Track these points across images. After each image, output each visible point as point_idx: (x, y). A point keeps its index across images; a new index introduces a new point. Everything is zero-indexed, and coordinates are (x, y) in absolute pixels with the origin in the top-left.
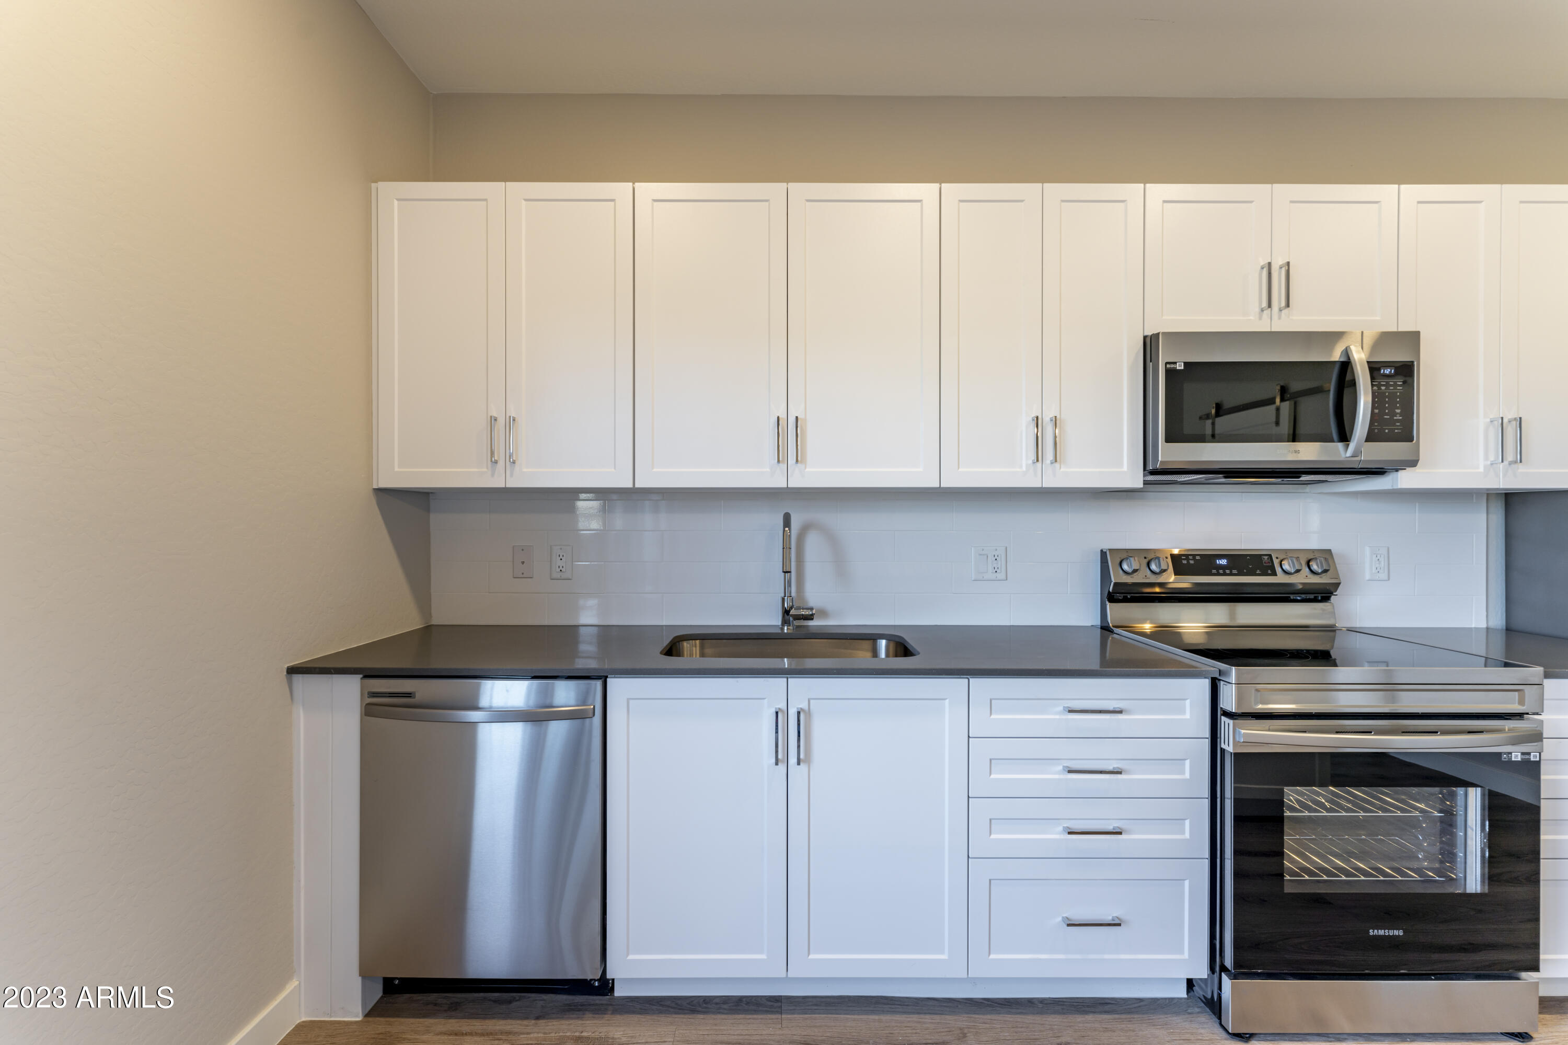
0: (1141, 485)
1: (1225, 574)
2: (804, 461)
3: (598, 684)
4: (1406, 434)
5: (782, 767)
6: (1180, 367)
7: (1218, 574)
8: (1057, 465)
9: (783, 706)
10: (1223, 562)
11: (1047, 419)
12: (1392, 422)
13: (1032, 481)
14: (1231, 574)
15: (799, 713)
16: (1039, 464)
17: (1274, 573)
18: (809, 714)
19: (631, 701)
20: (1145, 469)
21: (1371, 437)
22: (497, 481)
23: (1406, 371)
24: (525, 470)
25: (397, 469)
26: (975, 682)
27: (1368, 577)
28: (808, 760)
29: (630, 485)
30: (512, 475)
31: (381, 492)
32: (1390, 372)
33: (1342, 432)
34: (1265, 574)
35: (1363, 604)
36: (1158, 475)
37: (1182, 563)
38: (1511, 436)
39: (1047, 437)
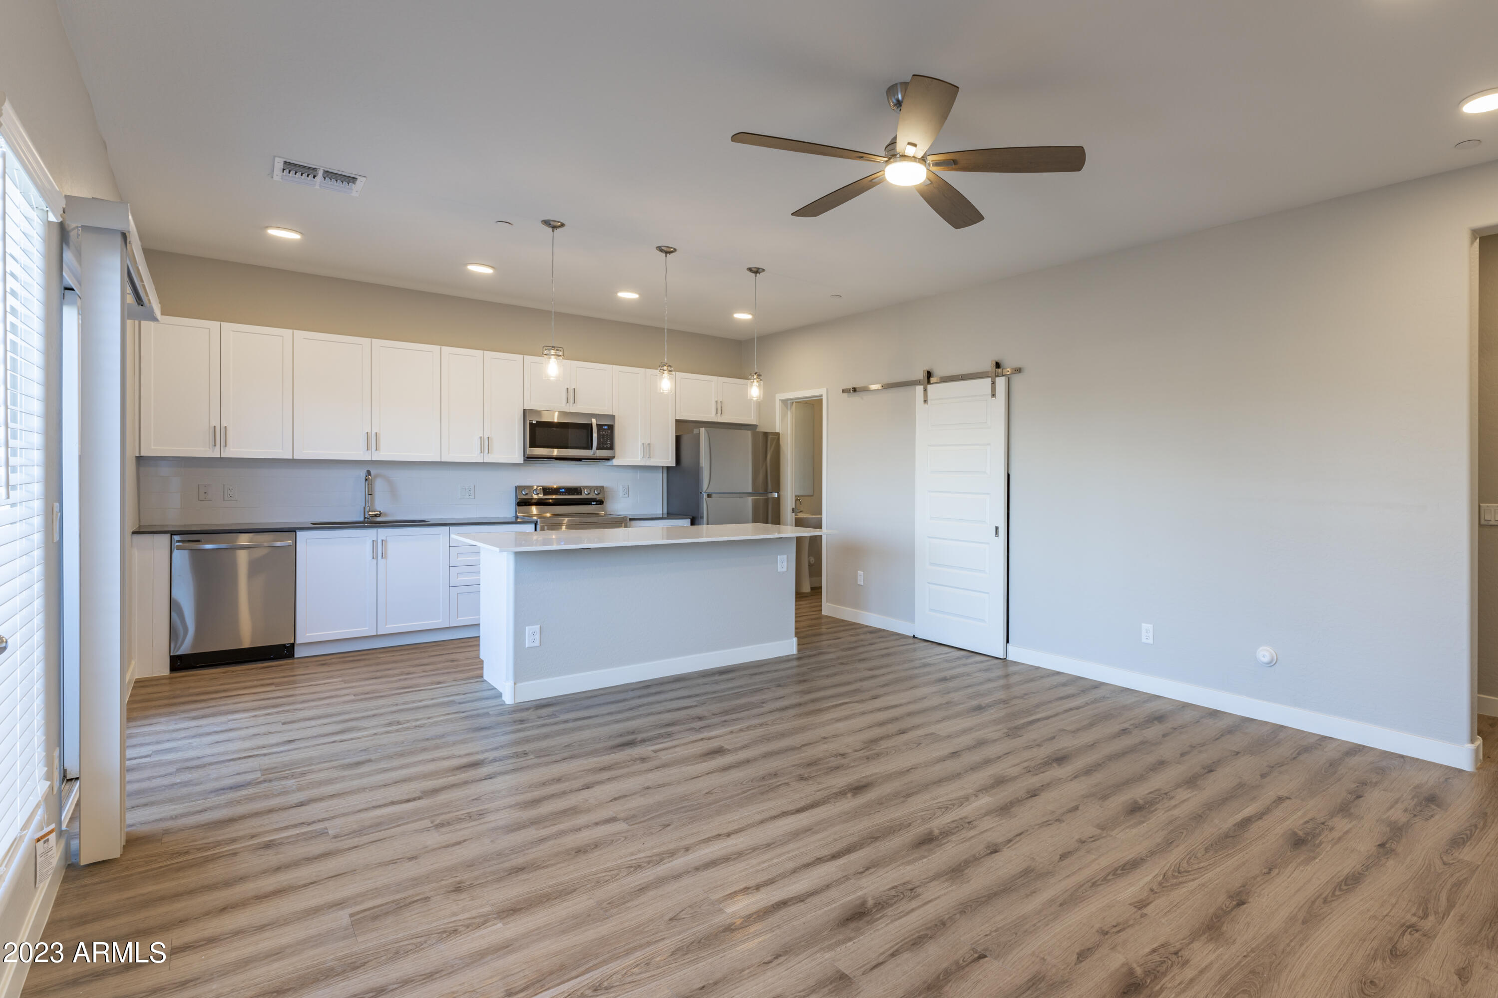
0: (522, 462)
1: (563, 495)
2: (378, 450)
3: (292, 533)
4: (611, 448)
5: (375, 561)
6: (534, 422)
8: (489, 454)
9: (375, 539)
10: (563, 490)
11: (486, 437)
12: (606, 443)
13: (480, 460)
14: (565, 495)
15: (382, 540)
16: (482, 454)
17: (581, 494)
18: (386, 541)
19: (308, 540)
20: (524, 456)
21: (598, 448)
22: (216, 454)
23: (611, 427)
24: (231, 450)
25: (152, 448)
26: (452, 528)
27: (621, 496)
28: (386, 558)
29: (291, 458)
30: (224, 452)
32: (606, 427)
33: (589, 446)
34: (578, 494)
35: (619, 506)
36: (529, 459)
37: (546, 491)
38: (648, 449)
39: (486, 444)
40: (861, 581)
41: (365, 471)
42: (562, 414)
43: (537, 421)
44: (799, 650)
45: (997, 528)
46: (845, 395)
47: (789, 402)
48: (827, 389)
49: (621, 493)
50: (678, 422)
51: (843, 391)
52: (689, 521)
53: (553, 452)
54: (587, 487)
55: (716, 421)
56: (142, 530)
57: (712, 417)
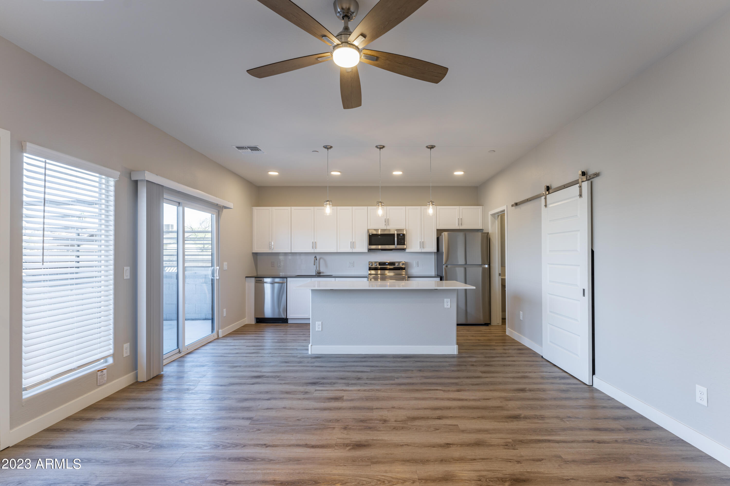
0: (368, 251)
2: (316, 248)
3: (286, 279)
4: (404, 244)
6: (371, 234)
7: (386, 265)
8: (354, 249)
10: (387, 264)
11: (353, 242)
12: (402, 242)
13: (351, 251)
16: (352, 249)
17: (395, 265)
19: (289, 281)
20: (368, 249)
21: (397, 245)
22: (271, 251)
23: (404, 235)
24: (275, 250)
25: (256, 250)
26: (336, 279)
27: (415, 266)
29: (290, 252)
30: (273, 250)
31: (253, 253)
32: (402, 235)
33: (394, 244)
34: (393, 265)
35: (414, 271)
36: (370, 250)
37: (380, 264)
38: (422, 244)
39: (353, 245)
40: (521, 318)
41: (314, 256)
42: (382, 230)
43: (372, 234)
44: (459, 352)
45: (584, 290)
46: (513, 207)
47: (496, 215)
48: (507, 206)
49: (414, 264)
50: (438, 230)
51: (512, 206)
52: (439, 279)
53: (379, 247)
54: (397, 262)
55: (459, 228)
56: (258, 276)
57: (456, 227)
